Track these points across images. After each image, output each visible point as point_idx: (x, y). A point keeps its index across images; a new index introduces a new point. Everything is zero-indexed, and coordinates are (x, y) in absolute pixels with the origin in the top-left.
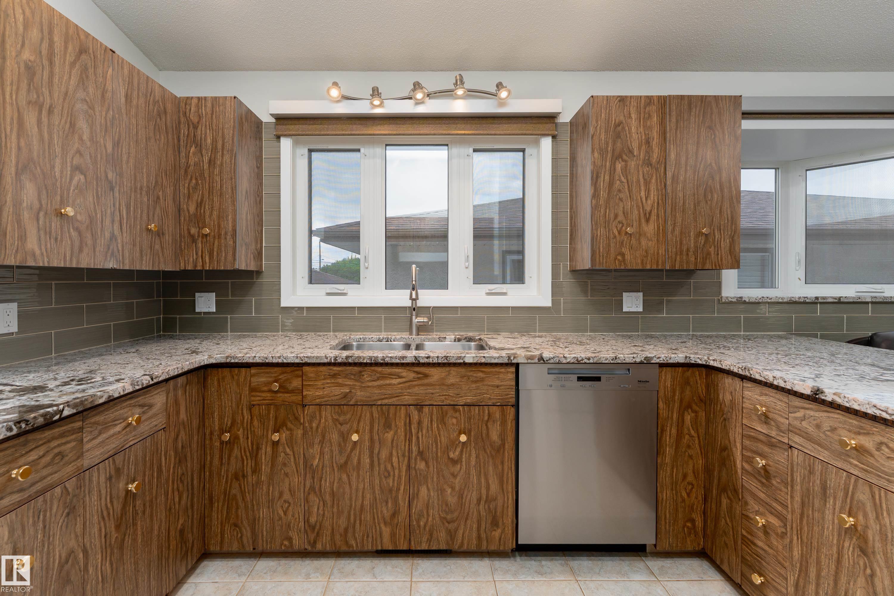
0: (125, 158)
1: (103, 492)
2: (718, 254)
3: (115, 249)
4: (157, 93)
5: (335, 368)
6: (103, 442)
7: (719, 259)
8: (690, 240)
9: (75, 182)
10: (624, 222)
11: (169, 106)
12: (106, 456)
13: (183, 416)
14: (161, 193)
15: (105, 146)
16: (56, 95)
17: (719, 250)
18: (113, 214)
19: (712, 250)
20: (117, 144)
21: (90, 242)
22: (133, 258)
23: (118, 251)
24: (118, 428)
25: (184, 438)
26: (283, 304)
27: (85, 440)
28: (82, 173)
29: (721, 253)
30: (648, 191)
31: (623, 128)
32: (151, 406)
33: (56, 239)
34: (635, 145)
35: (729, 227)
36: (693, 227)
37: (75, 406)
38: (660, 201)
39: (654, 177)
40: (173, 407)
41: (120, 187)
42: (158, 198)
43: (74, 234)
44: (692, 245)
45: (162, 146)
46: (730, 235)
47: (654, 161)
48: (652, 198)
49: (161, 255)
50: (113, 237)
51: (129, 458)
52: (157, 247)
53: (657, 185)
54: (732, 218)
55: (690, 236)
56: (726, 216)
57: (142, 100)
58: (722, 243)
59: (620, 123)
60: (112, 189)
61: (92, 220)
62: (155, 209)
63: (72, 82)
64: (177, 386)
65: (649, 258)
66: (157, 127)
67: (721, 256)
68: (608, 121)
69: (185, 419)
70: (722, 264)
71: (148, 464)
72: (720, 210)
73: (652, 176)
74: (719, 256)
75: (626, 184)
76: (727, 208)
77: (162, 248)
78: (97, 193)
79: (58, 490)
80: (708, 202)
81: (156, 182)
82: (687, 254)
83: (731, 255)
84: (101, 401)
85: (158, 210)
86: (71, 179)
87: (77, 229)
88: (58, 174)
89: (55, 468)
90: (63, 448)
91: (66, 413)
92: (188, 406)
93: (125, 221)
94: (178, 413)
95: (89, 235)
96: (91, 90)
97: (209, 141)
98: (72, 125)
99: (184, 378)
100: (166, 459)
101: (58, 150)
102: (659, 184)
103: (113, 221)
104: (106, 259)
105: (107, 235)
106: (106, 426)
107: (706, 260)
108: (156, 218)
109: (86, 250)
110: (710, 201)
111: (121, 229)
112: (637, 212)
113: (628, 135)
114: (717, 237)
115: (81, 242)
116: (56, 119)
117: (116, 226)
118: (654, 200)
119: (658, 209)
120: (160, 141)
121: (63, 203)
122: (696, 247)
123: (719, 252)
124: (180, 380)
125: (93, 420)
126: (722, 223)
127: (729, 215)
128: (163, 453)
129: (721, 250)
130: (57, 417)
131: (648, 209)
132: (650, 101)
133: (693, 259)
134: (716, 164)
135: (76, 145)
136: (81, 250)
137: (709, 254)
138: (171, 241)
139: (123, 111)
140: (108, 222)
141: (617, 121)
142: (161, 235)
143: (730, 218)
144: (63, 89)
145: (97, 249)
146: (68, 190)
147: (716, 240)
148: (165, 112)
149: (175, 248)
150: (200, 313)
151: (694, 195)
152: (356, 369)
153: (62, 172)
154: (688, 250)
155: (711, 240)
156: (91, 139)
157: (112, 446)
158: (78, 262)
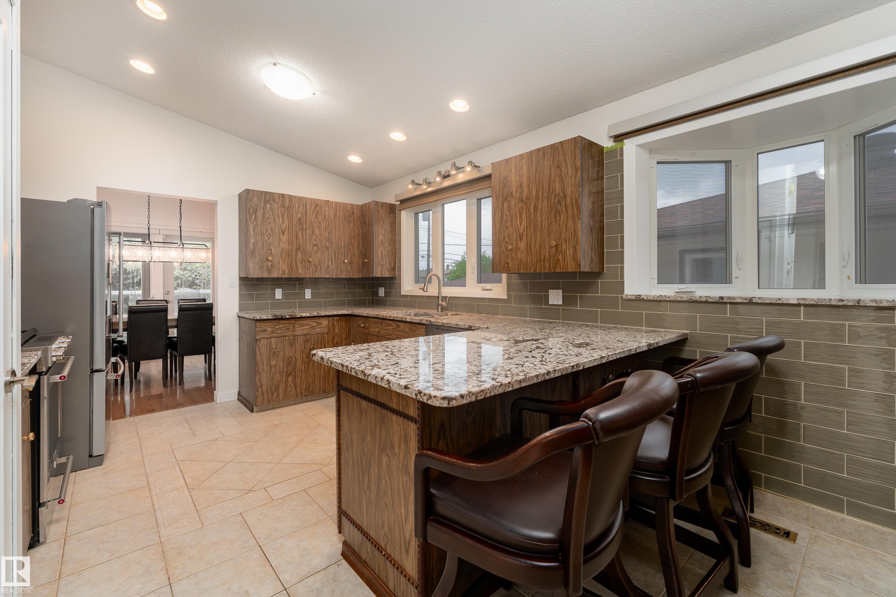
0: (333, 237)
1: (302, 344)
2: (565, 260)
3: (329, 271)
4: (349, 208)
5: (377, 320)
6: (302, 329)
7: (566, 264)
8: (545, 251)
9: (314, 250)
10: (509, 242)
11: (355, 211)
12: (303, 334)
13: (337, 331)
14: (351, 247)
15: (325, 235)
16: (307, 224)
17: (566, 257)
18: (328, 259)
19: (560, 257)
20: (330, 233)
21: (319, 269)
22: (337, 274)
23: (331, 271)
24: (307, 327)
25: (337, 340)
26: (402, 294)
27: (296, 327)
28: (316, 246)
29: (567, 259)
30: (521, 219)
31: (508, 179)
32: (321, 324)
33: (308, 269)
34: (514, 189)
35: (573, 239)
36: (547, 241)
37: (290, 316)
38: (528, 225)
39: (525, 209)
40: (332, 327)
41: (331, 248)
42: (350, 249)
43: (313, 267)
44: (547, 255)
45: (351, 228)
46: (573, 245)
47: (524, 198)
48: (523, 224)
49: (351, 271)
50: (328, 266)
51: (312, 338)
52: (349, 268)
53: (526, 214)
54: (575, 232)
55: (545, 248)
56: (570, 231)
57: (341, 214)
58: (567, 252)
59: (506, 176)
60: (328, 249)
61: (320, 261)
62: (348, 253)
63: (313, 218)
64: (334, 320)
65: (522, 265)
66: (349, 221)
67: (567, 262)
68: (500, 177)
69: (338, 333)
70: (567, 268)
71: (320, 343)
72: (566, 226)
73: (524, 208)
74: (566, 262)
75: (509, 217)
76: (571, 225)
77: (351, 269)
78: (322, 252)
79: (287, 338)
80: (558, 221)
81: (349, 243)
82: (544, 262)
83: (574, 260)
84: (298, 316)
85: (349, 254)
86: (313, 249)
87: (315, 265)
88: (308, 249)
89: (287, 332)
90: (289, 327)
91: (287, 317)
92: (340, 328)
93: (333, 260)
94: (334, 330)
95: (319, 267)
96: (320, 218)
97: (368, 221)
98: (313, 232)
99: (338, 318)
100: (328, 344)
101: (308, 241)
102: (527, 214)
103: (328, 261)
104: (325, 275)
105: (326, 266)
106: (303, 325)
107: (557, 265)
108: (348, 257)
109: (318, 272)
110: (558, 220)
111: (332, 263)
112: (515, 235)
113: (510, 184)
114: (564, 247)
115: (316, 269)
116: (308, 231)
117: (330, 262)
118: (525, 225)
119: (527, 231)
120: (350, 226)
121: (310, 257)
122: (550, 256)
123: (566, 259)
124: (335, 318)
125: (298, 322)
126: (567, 236)
127: (572, 230)
128: (326, 341)
129: (567, 257)
130: (284, 317)
131: (521, 231)
132: (522, 158)
133: (548, 265)
134: (562, 193)
135: (314, 238)
136: (316, 272)
137: (558, 260)
138: (356, 266)
139: (333, 220)
140: (326, 261)
141: (504, 176)
142: (351, 264)
143: (573, 232)
144: (310, 221)
145: (322, 271)
146: (312, 253)
147: (563, 249)
148: (353, 213)
149: (359, 268)
150: (380, 297)
151: (548, 218)
152: (381, 320)
153: (309, 247)
154: (544, 259)
155: (560, 250)
156: (320, 234)
157: (305, 332)
158: (315, 276)
